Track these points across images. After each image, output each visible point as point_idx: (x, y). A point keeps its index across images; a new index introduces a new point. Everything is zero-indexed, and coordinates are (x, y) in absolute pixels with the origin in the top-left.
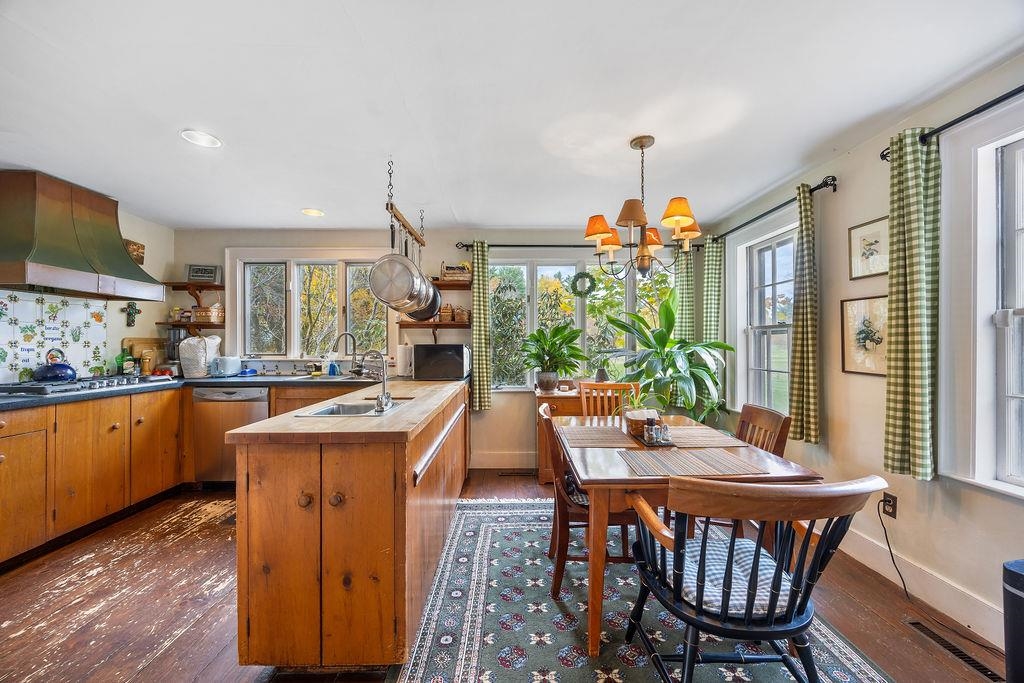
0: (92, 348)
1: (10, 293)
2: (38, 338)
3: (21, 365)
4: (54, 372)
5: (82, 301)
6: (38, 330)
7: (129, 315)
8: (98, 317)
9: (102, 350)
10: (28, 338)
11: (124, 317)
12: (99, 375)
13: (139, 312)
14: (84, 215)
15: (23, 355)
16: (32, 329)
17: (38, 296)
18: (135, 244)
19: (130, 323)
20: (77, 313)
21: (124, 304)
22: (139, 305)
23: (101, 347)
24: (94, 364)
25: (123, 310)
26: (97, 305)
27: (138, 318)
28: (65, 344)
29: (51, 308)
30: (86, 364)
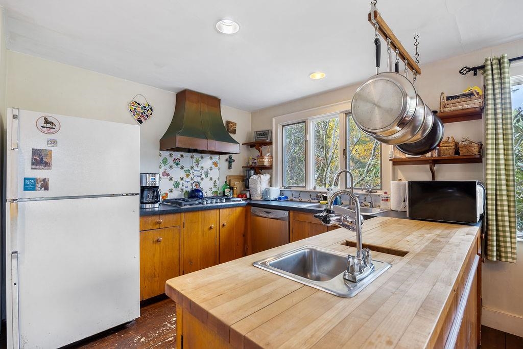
0: (213, 181)
1: (181, 153)
2: (191, 176)
3: (185, 189)
4: (195, 194)
5: (209, 156)
6: (191, 172)
7: (230, 162)
8: (216, 164)
9: (217, 182)
10: (187, 176)
11: (227, 163)
12: (216, 196)
13: (234, 161)
14: (205, 108)
15: (186, 184)
16: (189, 171)
17: (191, 154)
18: (232, 123)
19: (230, 167)
20: (207, 162)
21: (227, 156)
22: (234, 157)
23: (217, 180)
24: (214, 190)
25: (227, 160)
26: (216, 158)
27: (233, 164)
28: (202, 179)
29: (197, 160)
30: (211, 189)
